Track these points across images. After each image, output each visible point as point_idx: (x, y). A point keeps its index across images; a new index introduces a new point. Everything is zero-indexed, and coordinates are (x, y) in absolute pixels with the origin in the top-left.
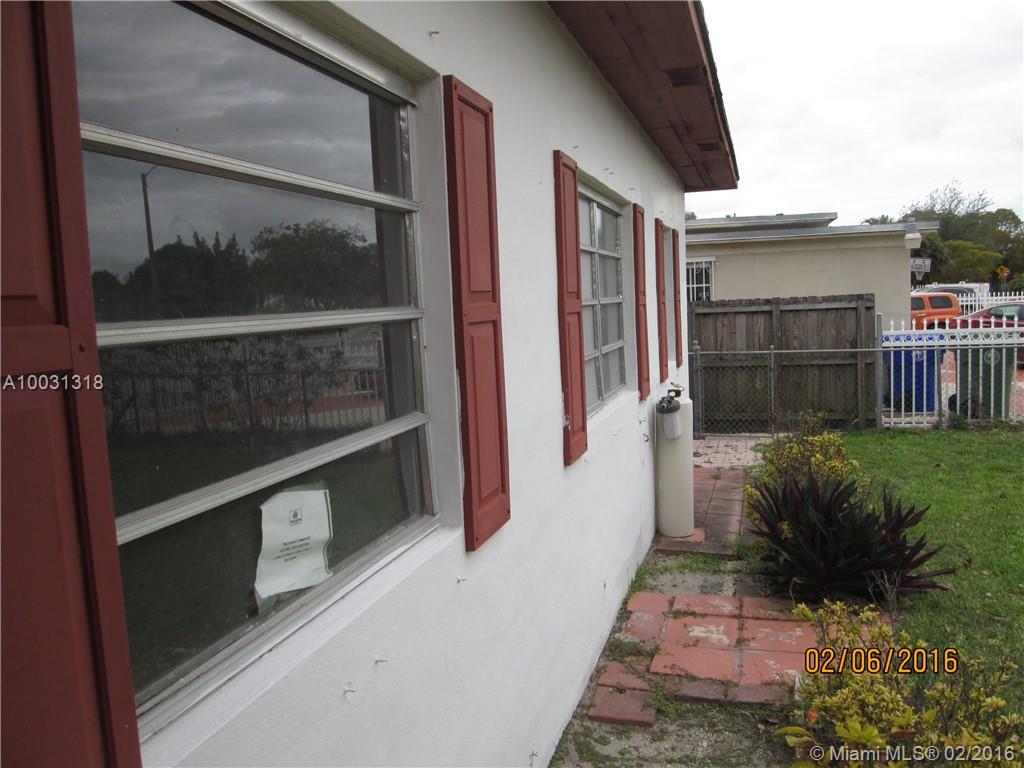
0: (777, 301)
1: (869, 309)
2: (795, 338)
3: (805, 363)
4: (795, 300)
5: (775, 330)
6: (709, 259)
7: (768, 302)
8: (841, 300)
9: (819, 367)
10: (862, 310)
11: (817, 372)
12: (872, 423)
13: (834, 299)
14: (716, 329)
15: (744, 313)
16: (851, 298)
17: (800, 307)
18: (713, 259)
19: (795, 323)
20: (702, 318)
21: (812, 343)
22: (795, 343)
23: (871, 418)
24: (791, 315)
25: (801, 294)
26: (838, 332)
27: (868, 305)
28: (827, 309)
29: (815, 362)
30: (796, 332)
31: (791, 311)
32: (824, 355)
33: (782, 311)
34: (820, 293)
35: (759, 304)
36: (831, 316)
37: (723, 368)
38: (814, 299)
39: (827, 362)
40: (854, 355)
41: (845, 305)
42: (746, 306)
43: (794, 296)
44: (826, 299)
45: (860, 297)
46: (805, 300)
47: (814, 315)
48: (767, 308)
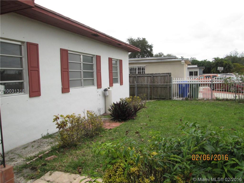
0: (153, 74)
1: (170, 76)
2: (156, 81)
3: (158, 86)
4: (156, 74)
5: (152, 80)
6: (144, 66)
7: (151, 74)
8: (165, 74)
9: (161, 87)
10: (169, 76)
11: (160, 88)
12: (170, 99)
13: (164, 74)
14: (141, 79)
15: (147, 76)
16: (167, 74)
17: (157, 75)
18: (145, 66)
19: (156, 78)
20: (138, 77)
21: (159, 82)
22: (156, 82)
23: (170, 98)
24: (155, 77)
25: (157, 73)
26: (164, 80)
27: (170, 75)
28: (162, 76)
29: (160, 86)
30: (156, 80)
31: (155, 76)
32: (162, 85)
33: (153, 76)
34: (161, 73)
35: (149, 75)
36: (163, 77)
37: (142, 87)
38: (160, 74)
39: (163, 86)
40: (167, 85)
41: (165, 75)
42: (147, 75)
43: (156, 73)
44: (162, 74)
45: (168, 73)
46: (158, 74)
47: (160, 77)
48: (150, 75)
